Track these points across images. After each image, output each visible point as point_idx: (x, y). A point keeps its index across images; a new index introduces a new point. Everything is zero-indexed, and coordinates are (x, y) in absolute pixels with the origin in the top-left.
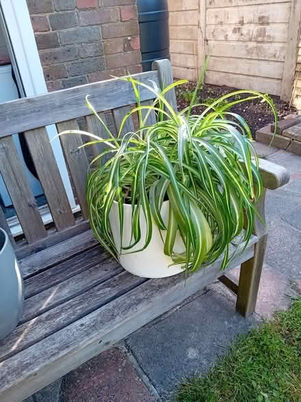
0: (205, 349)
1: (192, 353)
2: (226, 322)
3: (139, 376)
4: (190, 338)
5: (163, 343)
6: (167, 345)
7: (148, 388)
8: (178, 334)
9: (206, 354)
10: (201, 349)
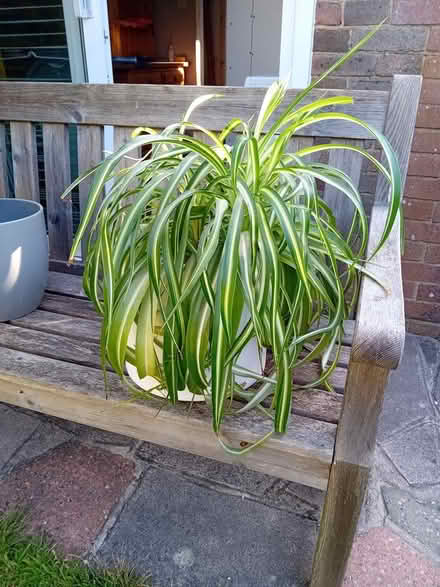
0: (203, 572)
1: (183, 557)
2: (273, 578)
3: (110, 512)
4: (207, 541)
5: (174, 511)
6: (175, 517)
7: (101, 531)
8: (201, 519)
9: (195, 577)
10: (199, 565)
